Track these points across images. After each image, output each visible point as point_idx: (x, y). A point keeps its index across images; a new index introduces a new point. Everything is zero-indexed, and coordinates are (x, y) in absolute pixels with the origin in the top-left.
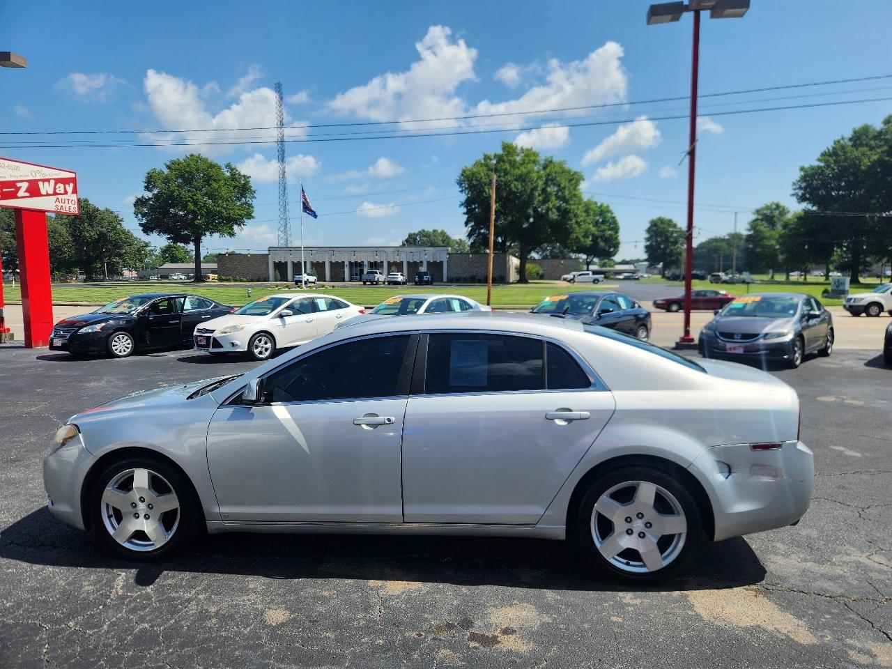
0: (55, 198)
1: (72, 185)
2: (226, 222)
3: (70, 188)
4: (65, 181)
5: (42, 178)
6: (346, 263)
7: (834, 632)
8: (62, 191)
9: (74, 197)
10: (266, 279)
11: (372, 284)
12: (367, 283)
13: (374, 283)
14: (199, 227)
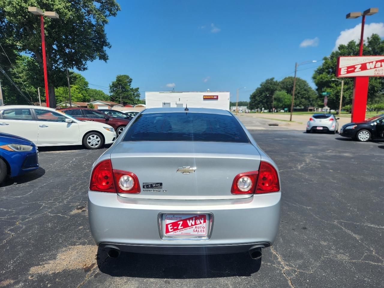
0: (375, 69)
4: (382, 61)
5: (369, 61)
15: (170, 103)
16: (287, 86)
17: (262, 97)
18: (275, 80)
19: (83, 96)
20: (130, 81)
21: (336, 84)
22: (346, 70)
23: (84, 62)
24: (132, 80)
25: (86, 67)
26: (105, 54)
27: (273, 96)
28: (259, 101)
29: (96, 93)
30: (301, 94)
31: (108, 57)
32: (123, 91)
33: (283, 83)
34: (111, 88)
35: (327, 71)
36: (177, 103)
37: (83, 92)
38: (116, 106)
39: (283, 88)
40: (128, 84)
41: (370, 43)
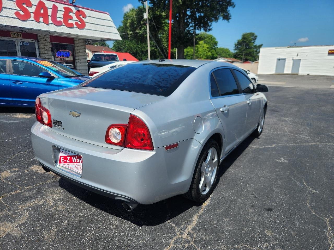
7: (25, 173)
15: (286, 59)
19: (212, 54)
20: (255, 38)
23: (210, 24)
24: (256, 37)
25: (211, 28)
26: (229, 14)
29: (223, 51)
31: (230, 16)
32: (246, 48)
34: (236, 46)
36: (294, 59)
37: (212, 51)
38: (236, 62)
40: (253, 41)
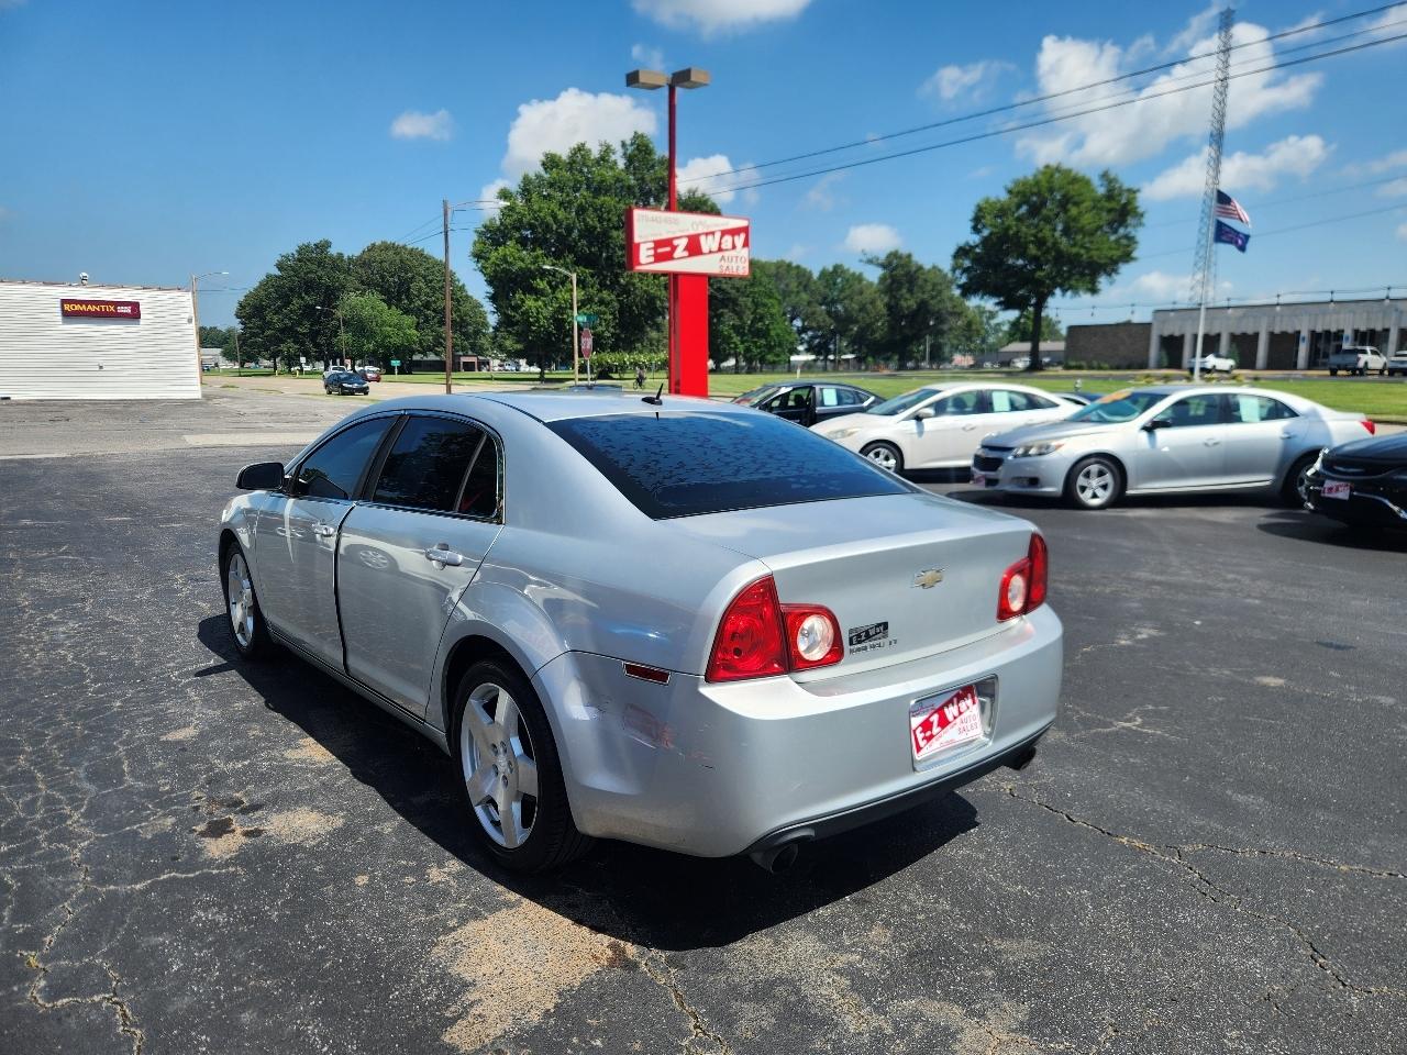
0: (720, 255)
1: (743, 236)
2: (1086, 272)
3: (740, 240)
4: (734, 232)
5: (705, 231)
6: (1305, 333)
8: (730, 246)
9: (744, 253)
10: (1143, 365)
11: (1354, 374)
12: (1340, 372)
13: (1359, 372)
14: (1040, 283)
16: (383, 277)
17: (291, 311)
18: (333, 251)
21: (549, 283)
22: (652, 252)
27: (339, 314)
28: (282, 331)
30: (434, 311)
33: (364, 262)
35: (517, 235)
39: (367, 284)
41: (630, 160)
